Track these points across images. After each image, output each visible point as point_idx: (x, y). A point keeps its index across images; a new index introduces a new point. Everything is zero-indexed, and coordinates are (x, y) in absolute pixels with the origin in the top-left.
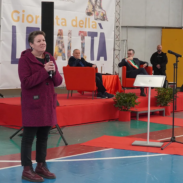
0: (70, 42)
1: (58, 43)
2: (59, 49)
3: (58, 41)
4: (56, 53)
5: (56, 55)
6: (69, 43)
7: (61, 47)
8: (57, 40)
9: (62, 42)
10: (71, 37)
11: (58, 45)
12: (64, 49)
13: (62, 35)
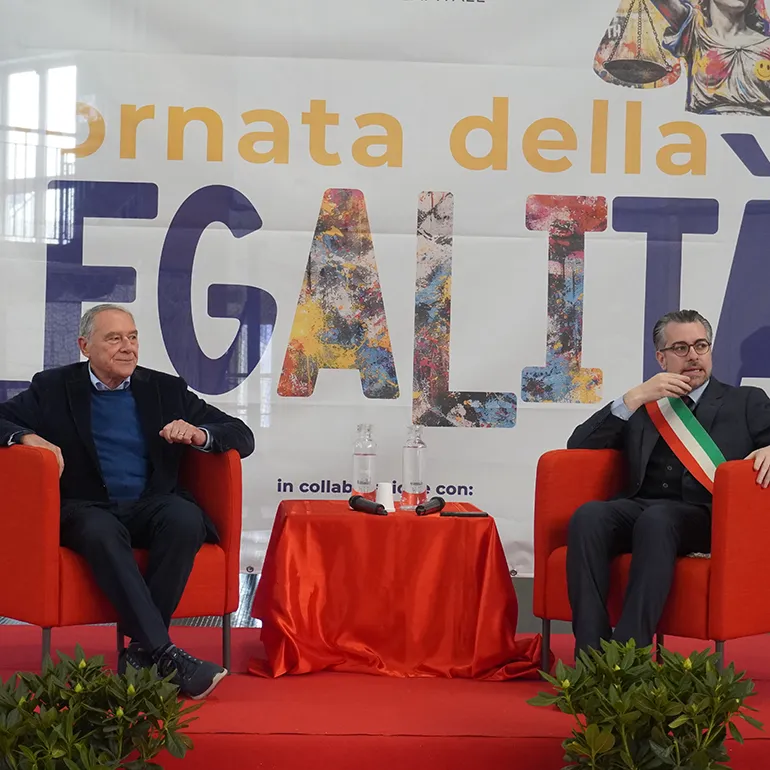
0: (437, 275)
1: (321, 284)
2: (337, 320)
3: (319, 268)
4: (301, 346)
5: (302, 362)
6: (430, 278)
7: (347, 309)
8: (310, 264)
9: (359, 275)
10: (448, 242)
11: (318, 296)
12: (376, 319)
13: (360, 227)
